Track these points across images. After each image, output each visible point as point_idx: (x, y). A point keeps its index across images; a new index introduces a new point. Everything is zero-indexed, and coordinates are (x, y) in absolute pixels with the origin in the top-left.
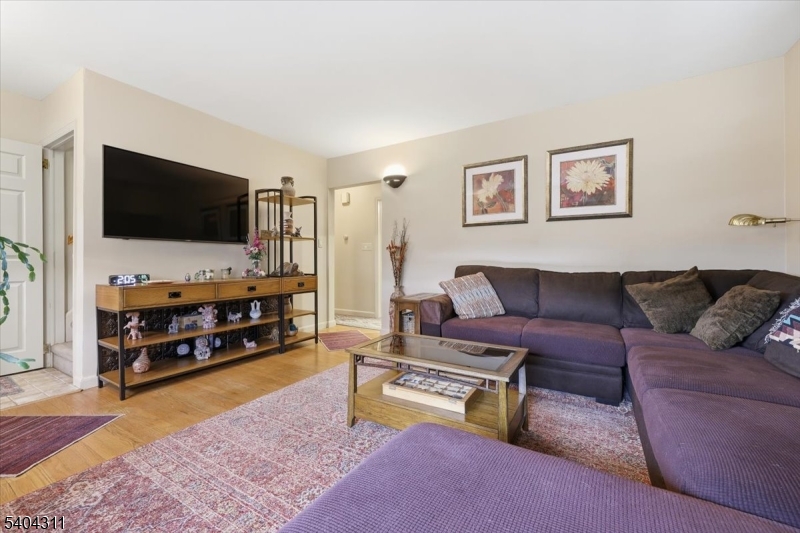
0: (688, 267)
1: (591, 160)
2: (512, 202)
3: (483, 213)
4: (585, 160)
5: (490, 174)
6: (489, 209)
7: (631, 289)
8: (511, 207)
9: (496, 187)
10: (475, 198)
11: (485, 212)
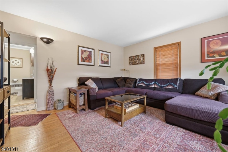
0: (121, 77)
1: (106, 54)
2: (91, 60)
3: (84, 62)
4: (105, 54)
5: (86, 51)
6: (85, 61)
7: (117, 81)
8: (91, 61)
9: (87, 55)
10: (81, 57)
11: (84, 61)
